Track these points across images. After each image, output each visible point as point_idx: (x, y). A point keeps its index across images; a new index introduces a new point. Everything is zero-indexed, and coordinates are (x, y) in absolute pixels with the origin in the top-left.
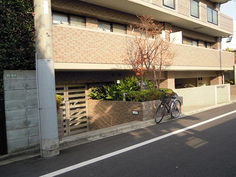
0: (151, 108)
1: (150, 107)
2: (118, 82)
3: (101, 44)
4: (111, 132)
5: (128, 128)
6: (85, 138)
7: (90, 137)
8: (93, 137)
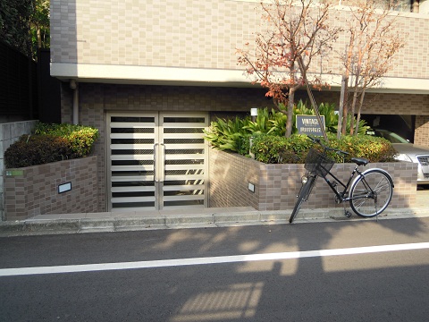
0: (290, 182)
1: (285, 178)
2: (254, 112)
3: (202, 25)
4: (145, 222)
5: (201, 220)
6: (73, 223)
7: (87, 224)
8: (95, 224)
